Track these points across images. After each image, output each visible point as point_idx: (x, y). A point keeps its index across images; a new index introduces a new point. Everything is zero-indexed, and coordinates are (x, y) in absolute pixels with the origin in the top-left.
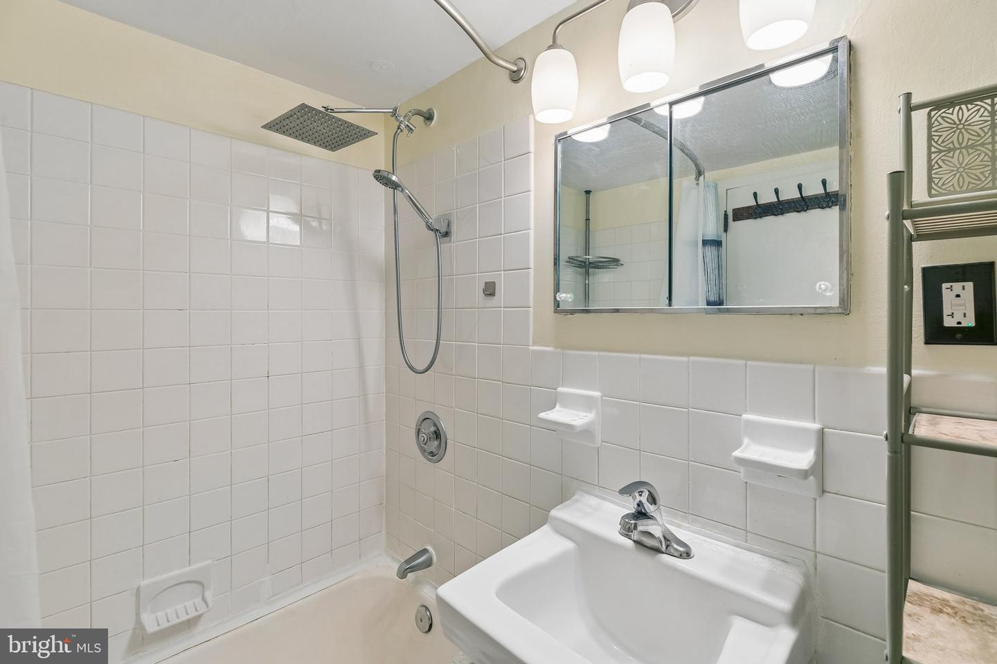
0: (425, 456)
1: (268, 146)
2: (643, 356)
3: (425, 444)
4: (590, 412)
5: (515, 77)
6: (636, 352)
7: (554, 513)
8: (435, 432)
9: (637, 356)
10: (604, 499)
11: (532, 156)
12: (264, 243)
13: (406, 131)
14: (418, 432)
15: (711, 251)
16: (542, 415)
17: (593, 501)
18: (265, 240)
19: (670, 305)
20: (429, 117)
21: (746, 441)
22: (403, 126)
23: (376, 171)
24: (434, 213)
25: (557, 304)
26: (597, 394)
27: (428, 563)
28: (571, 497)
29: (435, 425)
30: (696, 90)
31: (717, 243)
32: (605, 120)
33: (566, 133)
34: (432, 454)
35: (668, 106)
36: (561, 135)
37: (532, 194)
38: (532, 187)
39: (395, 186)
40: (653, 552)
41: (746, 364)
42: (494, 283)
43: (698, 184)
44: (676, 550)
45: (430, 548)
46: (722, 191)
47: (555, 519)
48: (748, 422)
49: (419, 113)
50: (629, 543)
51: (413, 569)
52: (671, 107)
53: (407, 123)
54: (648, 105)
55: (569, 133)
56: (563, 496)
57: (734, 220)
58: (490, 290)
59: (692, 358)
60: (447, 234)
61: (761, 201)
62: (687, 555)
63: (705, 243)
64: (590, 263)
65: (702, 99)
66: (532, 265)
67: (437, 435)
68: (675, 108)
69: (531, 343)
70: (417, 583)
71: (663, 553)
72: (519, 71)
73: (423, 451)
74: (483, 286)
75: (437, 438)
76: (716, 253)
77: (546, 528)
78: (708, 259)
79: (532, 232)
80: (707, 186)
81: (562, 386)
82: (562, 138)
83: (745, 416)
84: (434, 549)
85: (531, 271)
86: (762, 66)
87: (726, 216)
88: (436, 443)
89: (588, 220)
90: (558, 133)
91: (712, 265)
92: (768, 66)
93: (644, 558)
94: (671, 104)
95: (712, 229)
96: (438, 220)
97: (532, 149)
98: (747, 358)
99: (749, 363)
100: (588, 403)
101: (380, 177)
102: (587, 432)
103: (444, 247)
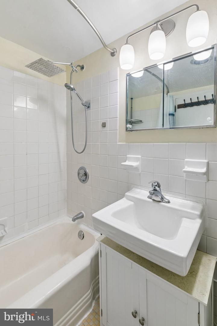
0: (81, 181)
1: (26, 74)
2: (155, 144)
3: (81, 177)
4: (138, 162)
5: (113, 54)
6: (152, 143)
7: (127, 194)
8: (85, 173)
9: (153, 144)
10: (142, 189)
11: (118, 81)
12: (25, 108)
13: (75, 71)
14: (79, 174)
15: (171, 117)
16: (123, 163)
17: (138, 190)
18: (25, 107)
19: (163, 127)
20: (82, 68)
21: (186, 167)
22: (74, 69)
23: (66, 84)
24: (85, 100)
25: (127, 128)
26: (140, 156)
27: (82, 217)
28: (132, 189)
29: (85, 171)
30: (171, 60)
31: (173, 115)
32: (142, 69)
33: (129, 73)
34: (83, 181)
35: (163, 64)
36: (128, 74)
37: (118, 93)
38: (118, 91)
39: (72, 89)
40: (158, 202)
41: (186, 144)
42: (105, 123)
43: (167, 96)
44: (165, 201)
45: (83, 212)
46: (174, 99)
47: (127, 195)
48: (187, 161)
49: (79, 66)
50: (151, 200)
51: (77, 218)
52: (164, 65)
53: (75, 69)
54: (156, 64)
55: (131, 73)
56: (129, 189)
57: (178, 108)
58: (104, 125)
59: (170, 143)
60: (89, 107)
61: (186, 102)
62: (169, 202)
63: (170, 114)
64: (132, 122)
65: (173, 63)
66: (118, 117)
67: (86, 174)
68: (165, 65)
69: (118, 142)
70: (78, 224)
71: (161, 202)
72: (114, 53)
73: (80, 180)
74: (101, 124)
75: (85, 175)
76: (173, 118)
77: (124, 199)
78: (170, 120)
79: (118, 106)
80: (170, 96)
81: (128, 155)
82: (129, 75)
83: (186, 160)
84: (84, 212)
85: (118, 118)
86: (191, 53)
87: (175, 107)
88: (85, 177)
89: (132, 108)
90: (127, 73)
91: (171, 122)
92: (193, 53)
93: (156, 204)
94: (164, 64)
95: (172, 111)
96: (86, 102)
97: (118, 78)
98: (186, 142)
99: (187, 144)
100: (137, 160)
101: (67, 86)
102: (136, 168)
103: (88, 111)
